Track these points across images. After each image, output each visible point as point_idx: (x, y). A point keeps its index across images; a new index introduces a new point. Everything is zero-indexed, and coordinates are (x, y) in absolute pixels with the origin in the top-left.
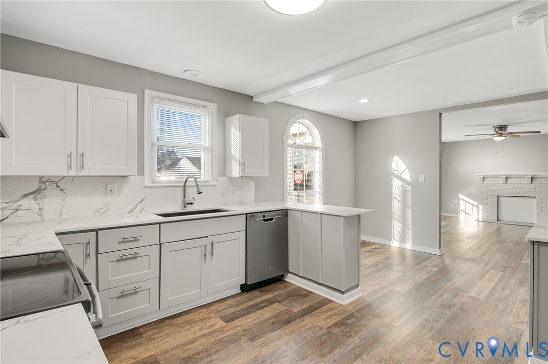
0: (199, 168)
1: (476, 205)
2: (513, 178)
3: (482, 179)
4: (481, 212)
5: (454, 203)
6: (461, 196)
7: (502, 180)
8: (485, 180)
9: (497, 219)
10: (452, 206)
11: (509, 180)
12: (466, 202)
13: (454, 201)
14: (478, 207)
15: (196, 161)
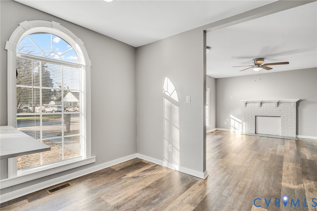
0: (78, 98)
1: (241, 122)
2: (265, 103)
3: (245, 104)
4: (244, 127)
5: (227, 121)
6: (231, 116)
7: (258, 105)
8: (247, 104)
9: (255, 133)
10: (226, 123)
11: (263, 104)
12: (235, 120)
13: (227, 119)
14: (242, 124)
15: (76, 94)
